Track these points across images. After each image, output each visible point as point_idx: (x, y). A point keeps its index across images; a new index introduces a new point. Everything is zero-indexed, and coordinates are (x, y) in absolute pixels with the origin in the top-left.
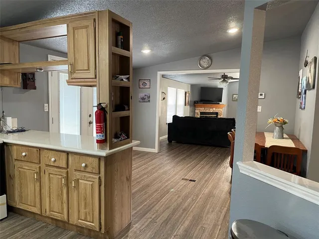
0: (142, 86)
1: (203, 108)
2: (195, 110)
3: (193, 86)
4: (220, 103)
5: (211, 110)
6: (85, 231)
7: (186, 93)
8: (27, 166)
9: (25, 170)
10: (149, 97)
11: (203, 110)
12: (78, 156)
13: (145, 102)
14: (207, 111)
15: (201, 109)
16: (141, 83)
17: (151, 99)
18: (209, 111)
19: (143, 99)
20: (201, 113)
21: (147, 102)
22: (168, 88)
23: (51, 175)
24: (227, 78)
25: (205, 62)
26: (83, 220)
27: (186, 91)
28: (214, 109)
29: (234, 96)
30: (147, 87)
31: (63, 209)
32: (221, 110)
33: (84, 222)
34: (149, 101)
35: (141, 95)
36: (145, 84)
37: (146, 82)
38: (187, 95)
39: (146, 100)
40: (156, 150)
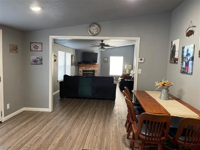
0: (33, 49)
1: (85, 68)
2: (79, 69)
3: (77, 51)
4: (96, 64)
5: (90, 69)
7: (72, 56)
10: (41, 60)
11: (84, 68)
13: (37, 64)
14: (87, 69)
15: (83, 68)
16: (32, 46)
18: (88, 70)
19: (35, 61)
20: (83, 71)
21: (39, 64)
22: (59, 51)
24: (104, 46)
25: (94, 29)
27: (72, 54)
28: (92, 68)
29: (105, 59)
30: (39, 50)
32: (97, 68)
34: (42, 64)
35: (34, 57)
36: (36, 47)
37: (38, 45)
38: (73, 57)
39: (39, 62)
40: (49, 109)
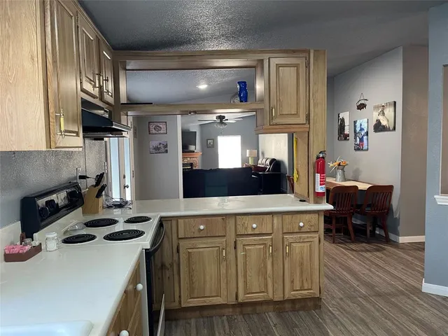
0: (154, 131)
5: (185, 161)
6: (288, 306)
8: (204, 243)
9: (201, 250)
10: (166, 146)
12: (290, 216)
13: (159, 153)
16: (152, 127)
17: (168, 149)
19: (157, 149)
21: (163, 153)
23: (247, 248)
26: (299, 290)
28: (189, 159)
29: (209, 141)
30: (162, 132)
31: (266, 285)
32: (196, 159)
33: (300, 292)
34: (167, 151)
35: (154, 144)
36: (160, 128)
37: (161, 126)
39: (163, 150)
